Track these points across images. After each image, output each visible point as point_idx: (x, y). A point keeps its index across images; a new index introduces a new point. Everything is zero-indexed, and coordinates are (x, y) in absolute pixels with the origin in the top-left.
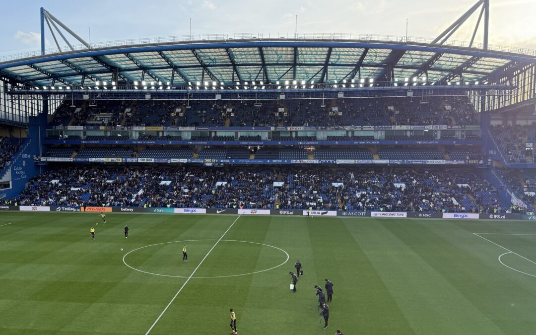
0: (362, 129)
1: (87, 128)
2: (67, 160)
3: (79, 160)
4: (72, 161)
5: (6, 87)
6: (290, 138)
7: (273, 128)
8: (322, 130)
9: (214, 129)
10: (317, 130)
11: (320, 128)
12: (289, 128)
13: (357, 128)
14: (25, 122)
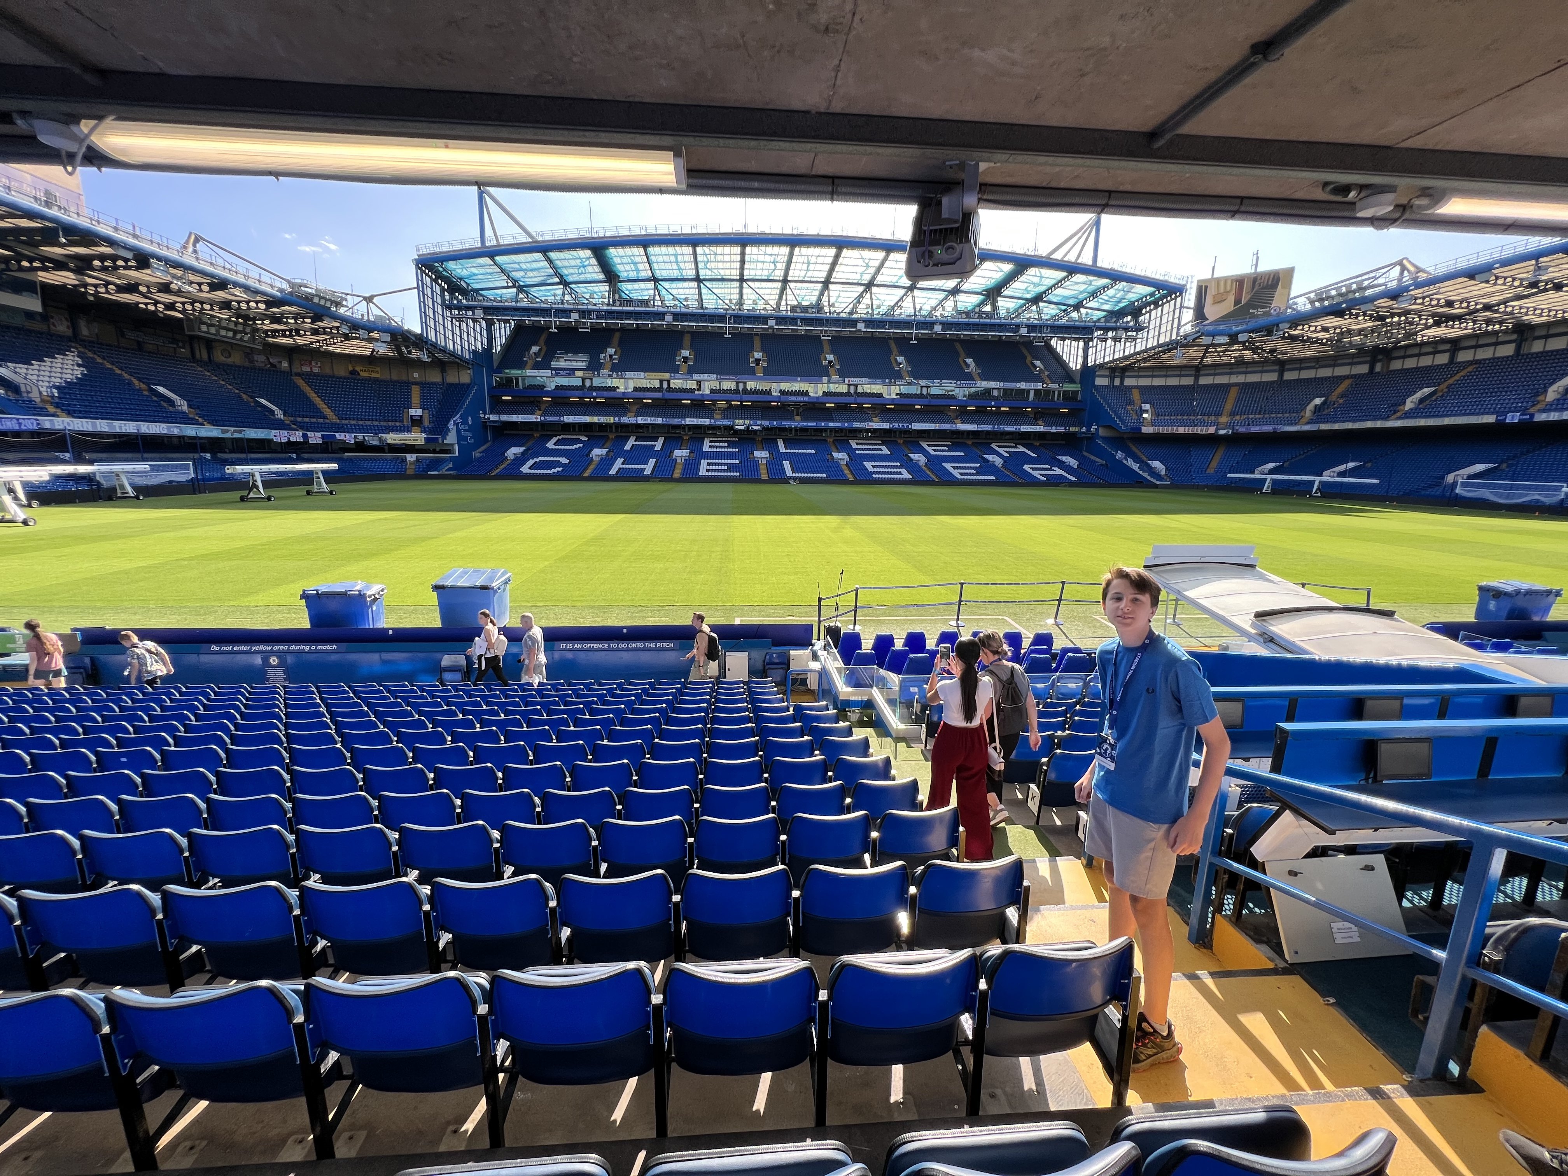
0: (939, 384)
1: (556, 374)
3: (550, 419)
4: (532, 420)
5: (443, 297)
6: (848, 394)
7: (825, 379)
8: (890, 384)
9: (743, 378)
10: (884, 384)
11: (887, 381)
12: (847, 380)
13: (935, 383)
14: (467, 356)
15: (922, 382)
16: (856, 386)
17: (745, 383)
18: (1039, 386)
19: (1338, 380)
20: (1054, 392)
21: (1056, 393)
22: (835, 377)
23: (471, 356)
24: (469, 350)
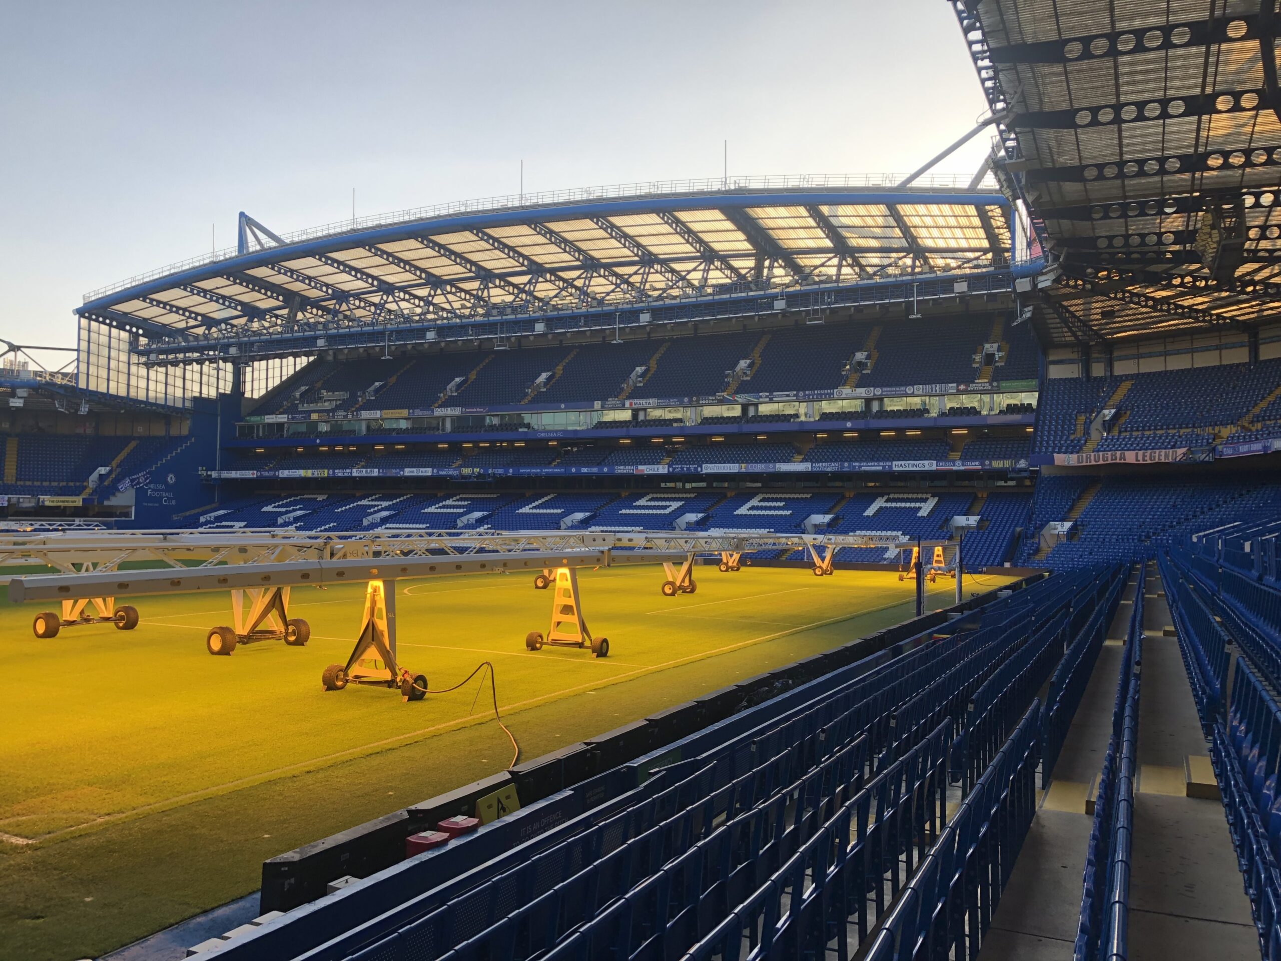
0: (771, 399)
2: (250, 474)
3: (266, 474)
4: (255, 476)
5: (135, 344)
6: (630, 423)
7: (598, 404)
10: (683, 405)
11: (686, 400)
12: (627, 404)
13: (761, 397)
14: (179, 404)
23: (188, 404)
24: (184, 398)
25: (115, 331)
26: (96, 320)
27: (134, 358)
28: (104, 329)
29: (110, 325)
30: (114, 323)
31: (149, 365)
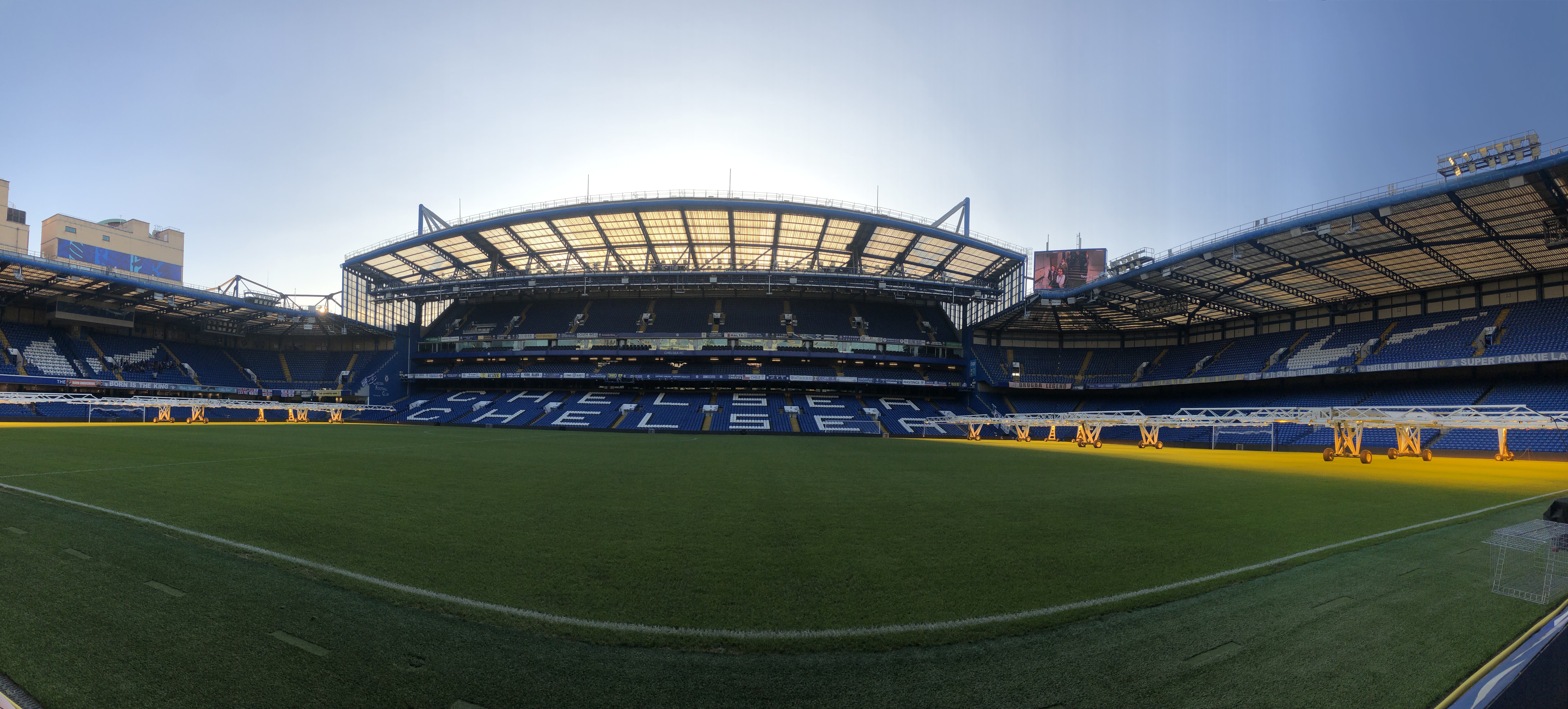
0: (822, 338)
1: (463, 339)
2: (438, 376)
3: (450, 376)
4: (442, 377)
5: (368, 288)
6: (728, 348)
7: (704, 335)
8: (770, 338)
9: (622, 335)
10: (764, 338)
11: (767, 334)
12: (726, 335)
13: (816, 337)
14: (390, 329)
15: (804, 336)
16: (736, 340)
17: (626, 340)
18: (923, 343)
19: (1158, 349)
20: (938, 350)
21: (941, 350)
22: (715, 332)
23: (395, 329)
24: (393, 325)
25: (360, 279)
26: (351, 272)
27: (369, 297)
28: (354, 277)
29: (357, 276)
30: (360, 274)
31: (377, 302)
